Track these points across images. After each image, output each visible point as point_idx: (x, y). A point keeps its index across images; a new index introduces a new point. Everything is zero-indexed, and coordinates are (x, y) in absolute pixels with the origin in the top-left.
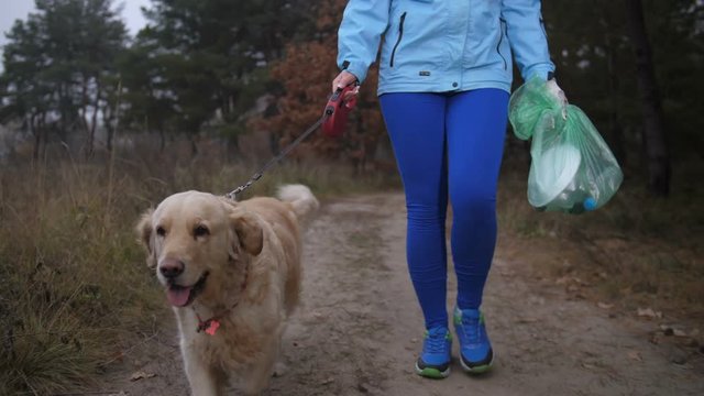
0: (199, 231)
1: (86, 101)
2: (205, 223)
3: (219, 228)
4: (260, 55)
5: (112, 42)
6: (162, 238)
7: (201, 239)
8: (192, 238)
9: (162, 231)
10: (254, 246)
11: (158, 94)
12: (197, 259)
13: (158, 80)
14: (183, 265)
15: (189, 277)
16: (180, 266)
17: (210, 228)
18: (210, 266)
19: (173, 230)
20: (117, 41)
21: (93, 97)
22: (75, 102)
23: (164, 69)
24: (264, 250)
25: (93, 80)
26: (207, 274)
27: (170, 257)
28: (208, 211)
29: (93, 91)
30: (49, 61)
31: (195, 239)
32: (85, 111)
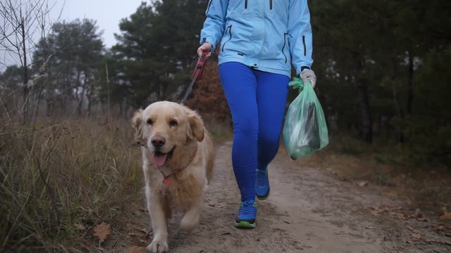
0: (173, 123)
1: (78, 84)
2: (176, 118)
3: (183, 122)
4: (179, 63)
5: (95, 52)
6: (150, 126)
7: (173, 128)
8: (168, 126)
9: (150, 122)
10: (199, 135)
11: (121, 82)
12: (171, 138)
13: (121, 74)
14: (165, 140)
15: (167, 148)
16: (163, 140)
17: (178, 122)
18: (176, 143)
19: (157, 121)
20: (98, 51)
21: (83, 82)
22: (72, 85)
23: (125, 68)
24: (204, 139)
25: (83, 72)
26: (175, 147)
27: (158, 135)
28: (177, 112)
29: (82, 78)
30: (58, 61)
31: (170, 127)
32: (77, 90)
